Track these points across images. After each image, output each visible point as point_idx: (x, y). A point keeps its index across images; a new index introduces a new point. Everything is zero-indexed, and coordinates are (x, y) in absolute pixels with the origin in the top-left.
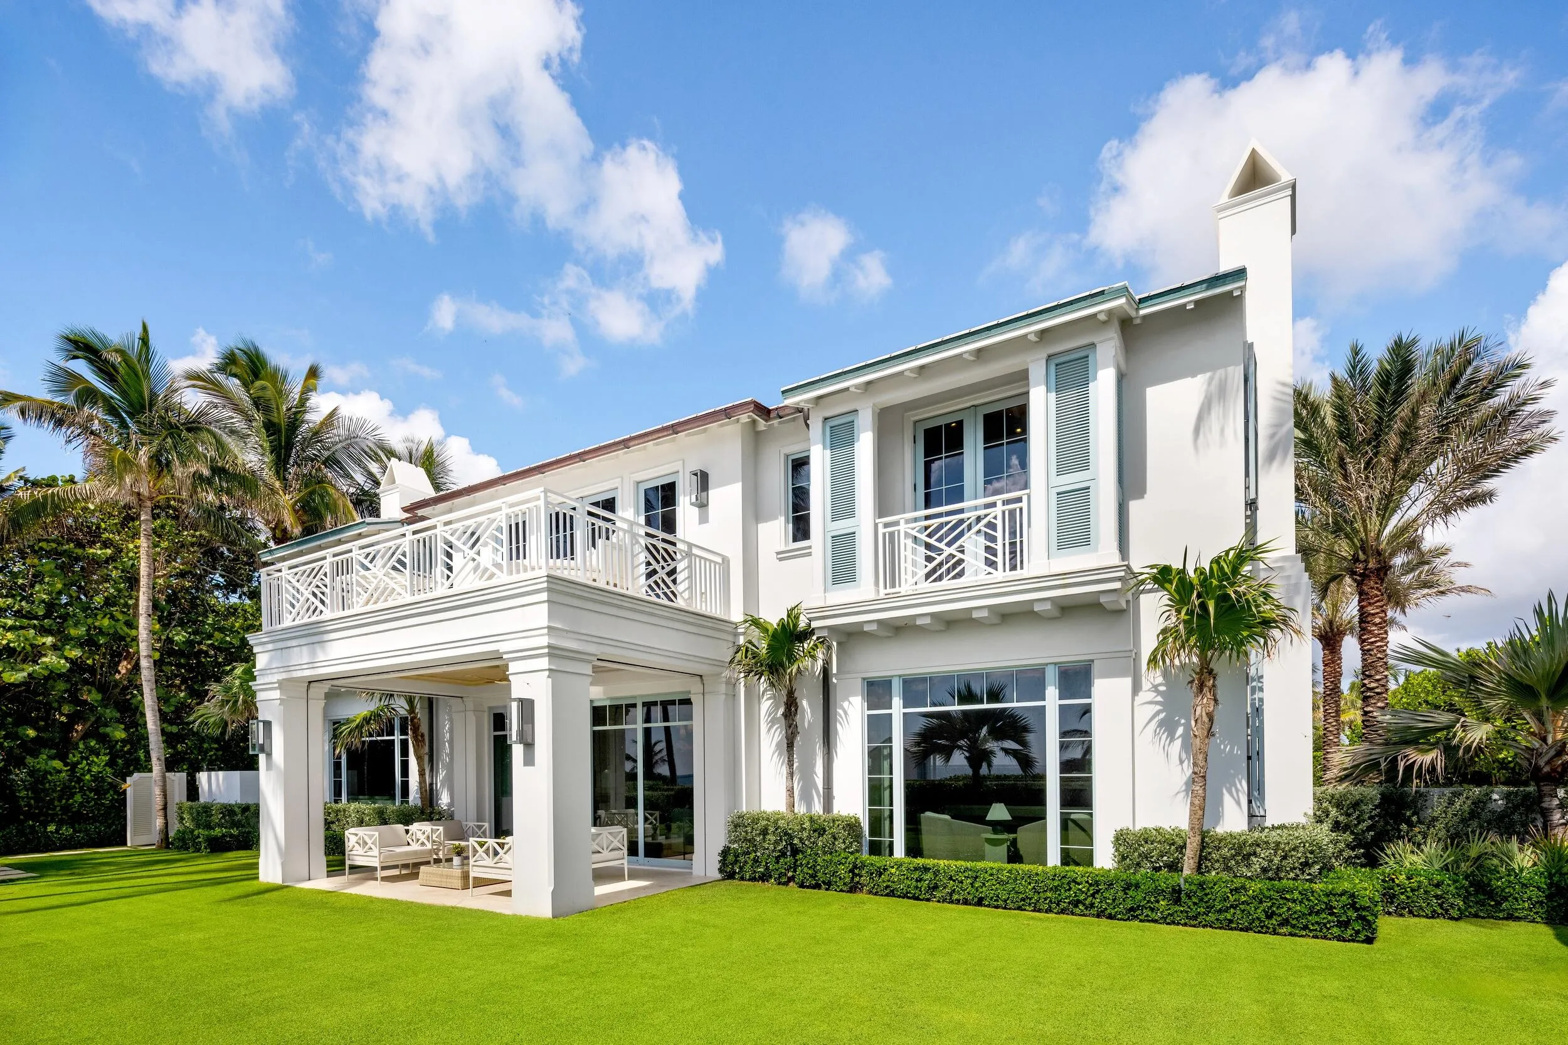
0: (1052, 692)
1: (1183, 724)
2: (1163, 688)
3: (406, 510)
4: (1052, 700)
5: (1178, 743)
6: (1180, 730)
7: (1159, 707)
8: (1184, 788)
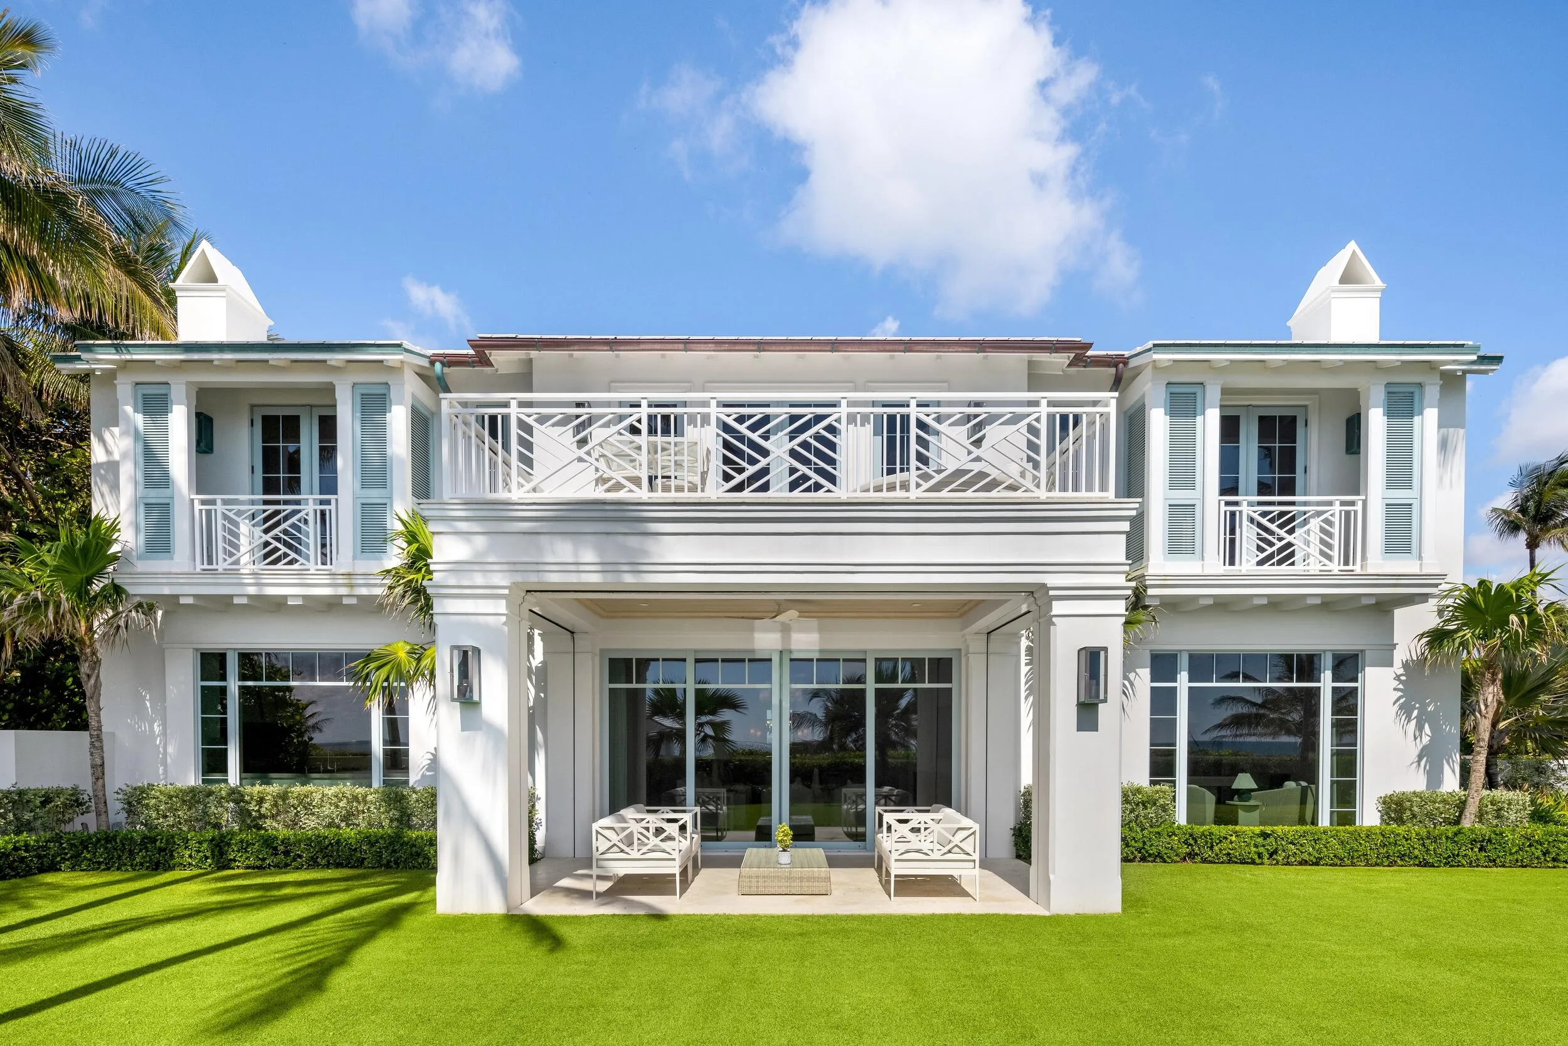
0: (1327, 676)
1: (1418, 708)
2: (1403, 678)
3: (473, 344)
4: (1326, 683)
5: (1414, 723)
6: (1415, 713)
7: (1400, 694)
8: (1416, 759)
